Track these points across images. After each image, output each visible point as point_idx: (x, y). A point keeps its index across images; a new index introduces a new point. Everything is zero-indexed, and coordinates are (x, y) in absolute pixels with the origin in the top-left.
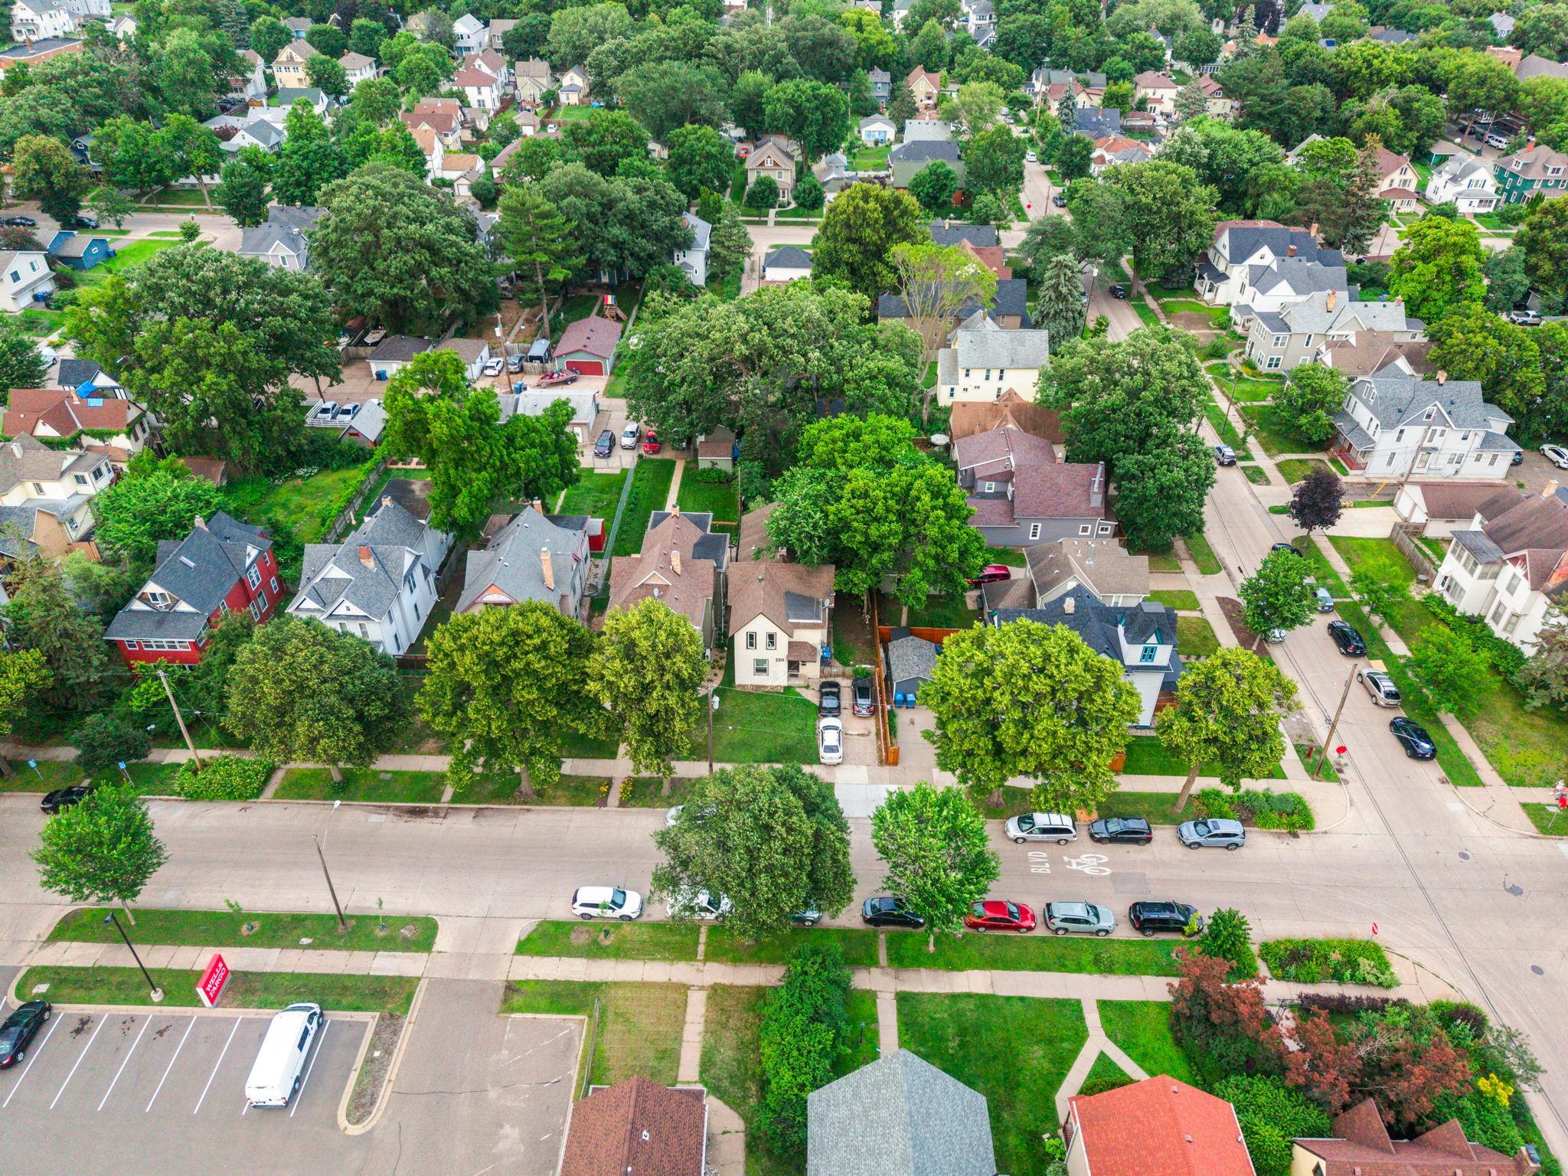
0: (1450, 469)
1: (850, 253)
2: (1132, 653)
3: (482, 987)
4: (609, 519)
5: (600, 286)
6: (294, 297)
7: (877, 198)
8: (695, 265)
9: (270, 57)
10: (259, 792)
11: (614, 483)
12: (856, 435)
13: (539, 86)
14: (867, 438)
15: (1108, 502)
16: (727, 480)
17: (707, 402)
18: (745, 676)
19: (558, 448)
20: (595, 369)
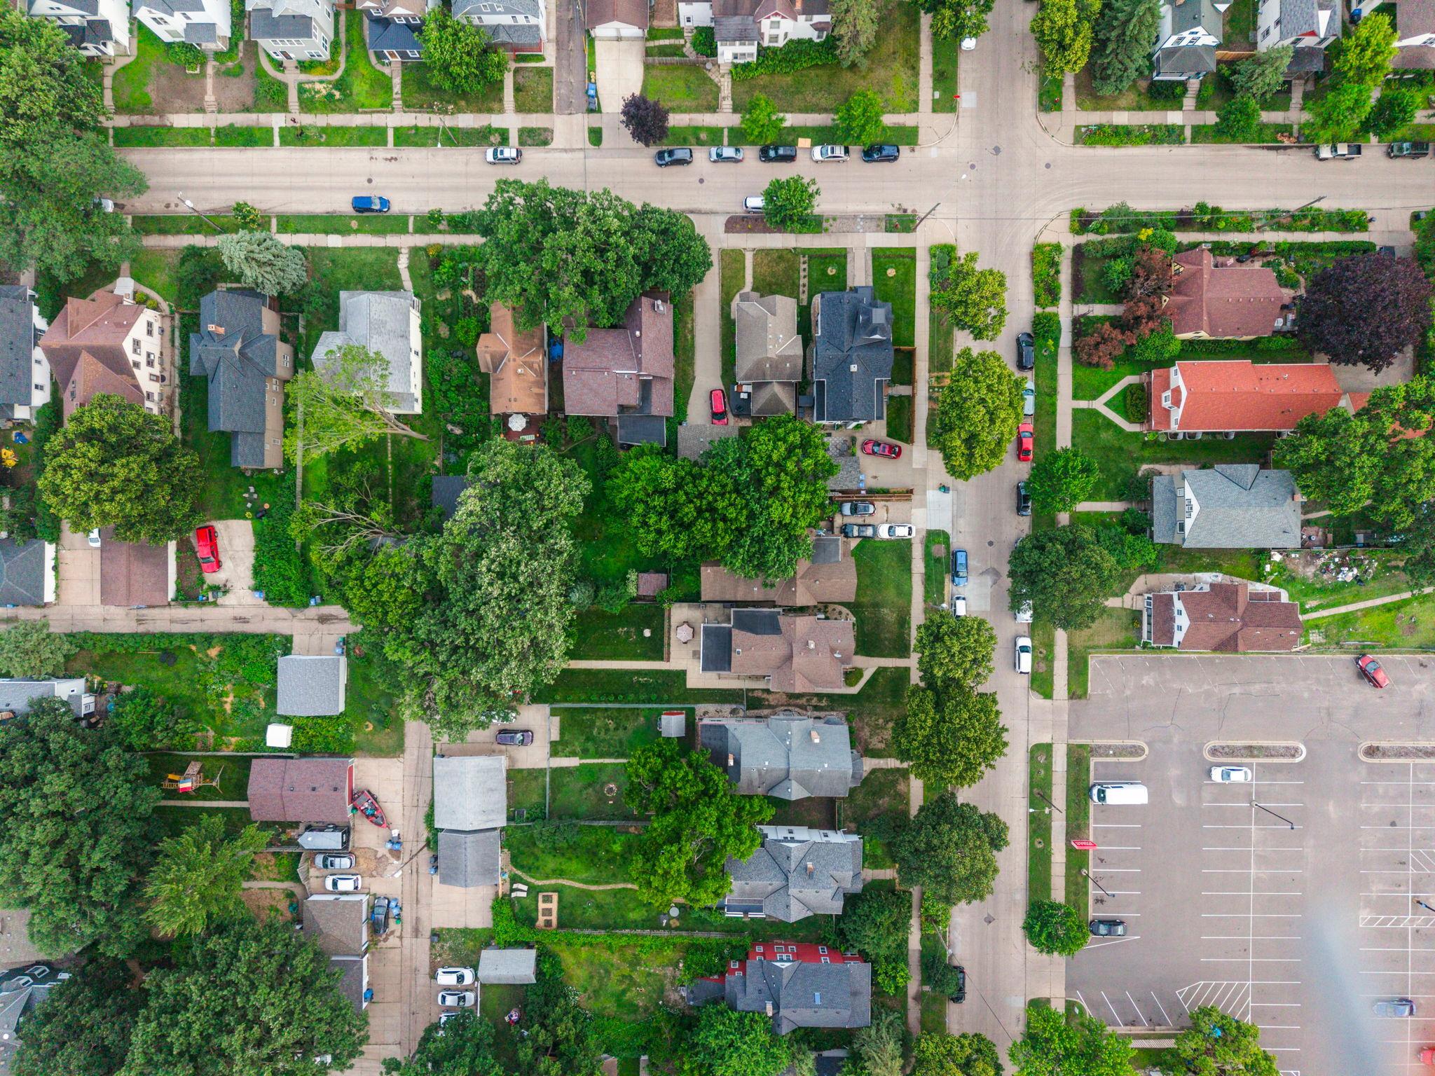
3: (1072, 711)
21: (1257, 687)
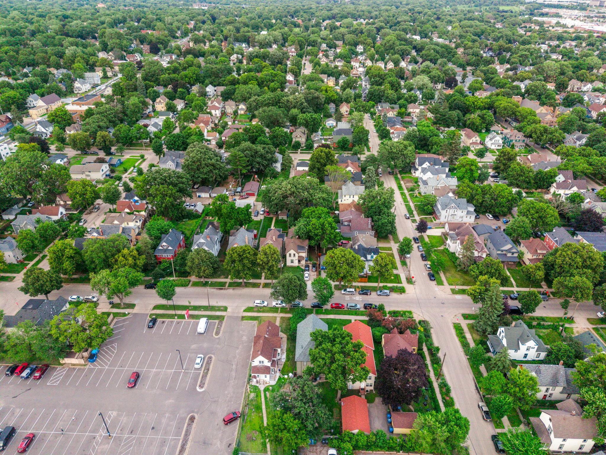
0: (461, 219)
1: (318, 165)
2: (369, 257)
3: (237, 317)
4: (258, 231)
5: (253, 172)
6: (184, 179)
7: (325, 152)
8: (278, 167)
9: (154, 100)
10: (187, 285)
11: (259, 222)
12: (314, 212)
13: (232, 108)
14: (316, 212)
15: (372, 226)
16: (285, 222)
17: (281, 204)
18: (289, 263)
19: (248, 214)
20: (253, 195)
21: (234, 374)
